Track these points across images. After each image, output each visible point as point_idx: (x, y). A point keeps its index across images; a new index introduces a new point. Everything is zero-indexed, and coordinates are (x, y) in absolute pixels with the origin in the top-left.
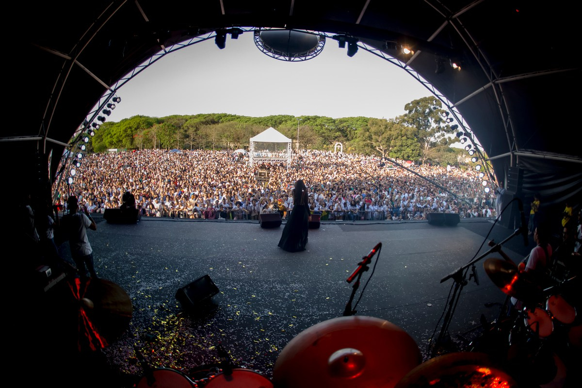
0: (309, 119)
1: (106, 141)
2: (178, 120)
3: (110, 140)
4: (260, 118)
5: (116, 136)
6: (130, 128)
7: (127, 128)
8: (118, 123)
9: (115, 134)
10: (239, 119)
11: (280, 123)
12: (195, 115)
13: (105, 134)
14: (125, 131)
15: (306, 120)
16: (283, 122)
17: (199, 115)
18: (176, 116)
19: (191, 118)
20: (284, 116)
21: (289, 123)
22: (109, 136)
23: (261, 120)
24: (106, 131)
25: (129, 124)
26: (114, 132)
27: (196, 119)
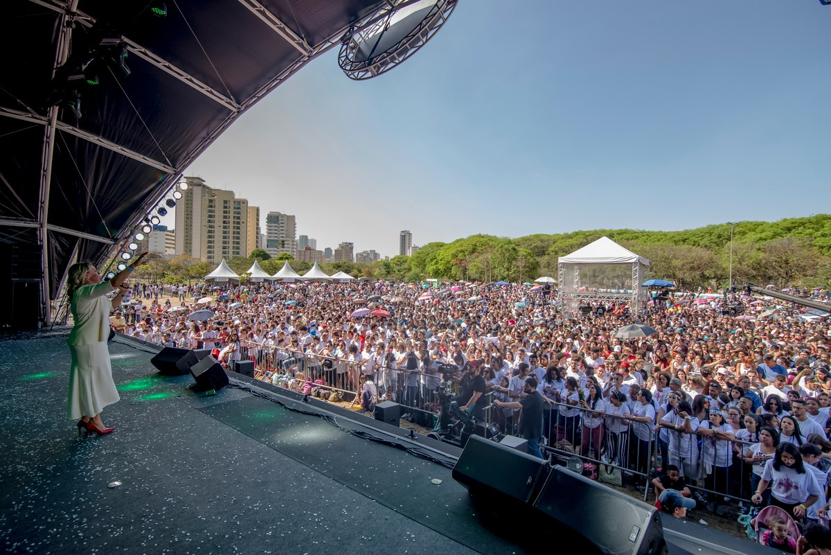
0: (803, 224)
1: (430, 268)
2: (541, 241)
3: (434, 267)
4: (686, 232)
5: (442, 262)
6: (462, 251)
7: (457, 251)
8: (447, 244)
9: (441, 260)
10: (645, 238)
11: (729, 239)
12: (569, 233)
13: (428, 260)
14: (455, 256)
15: (795, 227)
16: (737, 237)
17: (576, 234)
18: (537, 236)
19: (562, 239)
20: (738, 225)
21: (751, 236)
22: (435, 261)
23: (686, 237)
24: (430, 255)
25: (462, 245)
26: (440, 257)
27: (570, 240)
